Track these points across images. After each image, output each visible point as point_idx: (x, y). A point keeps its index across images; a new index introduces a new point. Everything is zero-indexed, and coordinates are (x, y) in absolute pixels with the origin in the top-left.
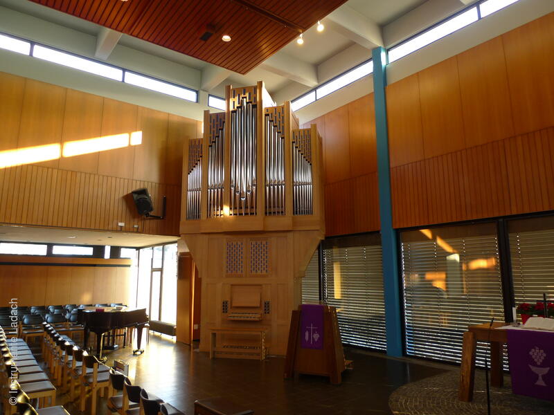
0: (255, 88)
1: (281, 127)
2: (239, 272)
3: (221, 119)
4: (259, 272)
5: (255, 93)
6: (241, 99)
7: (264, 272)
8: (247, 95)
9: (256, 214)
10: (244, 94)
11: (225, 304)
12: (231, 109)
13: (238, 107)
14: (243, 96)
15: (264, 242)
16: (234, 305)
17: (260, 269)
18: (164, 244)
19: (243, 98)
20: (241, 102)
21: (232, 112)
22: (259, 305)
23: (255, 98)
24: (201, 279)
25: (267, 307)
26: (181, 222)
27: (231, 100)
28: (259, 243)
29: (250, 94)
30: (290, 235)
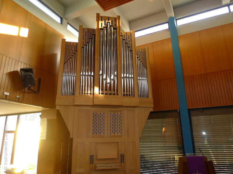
0: (115, 19)
1: (130, 44)
2: (102, 134)
3: (91, 33)
4: (116, 134)
5: (115, 21)
6: (106, 23)
7: (119, 134)
8: (110, 21)
9: (117, 94)
10: (109, 20)
11: (91, 158)
12: (100, 27)
13: (104, 27)
14: (107, 21)
15: (119, 113)
16: (98, 157)
17: (117, 131)
18: (19, 114)
19: (107, 22)
20: (106, 25)
21: (101, 29)
22: (116, 157)
23: (116, 24)
24: (72, 139)
25: (122, 158)
26: (57, 96)
27: (100, 22)
28: (116, 113)
29: (112, 21)
30: (136, 109)
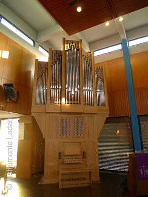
0: (78, 42)
1: (90, 63)
2: (68, 135)
3: (58, 54)
4: (79, 135)
5: (78, 44)
6: (71, 45)
7: (82, 135)
8: (74, 44)
9: (80, 104)
11: (60, 154)
12: (66, 49)
13: (69, 49)
15: (81, 119)
16: (65, 154)
20: (71, 47)
21: (66, 51)
22: (79, 154)
23: (78, 47)
24: (44, 140)
25: (84, 154)
27: (66, 45)
28: (79, 119)
29: (75, 44)
30: (95, 116)
